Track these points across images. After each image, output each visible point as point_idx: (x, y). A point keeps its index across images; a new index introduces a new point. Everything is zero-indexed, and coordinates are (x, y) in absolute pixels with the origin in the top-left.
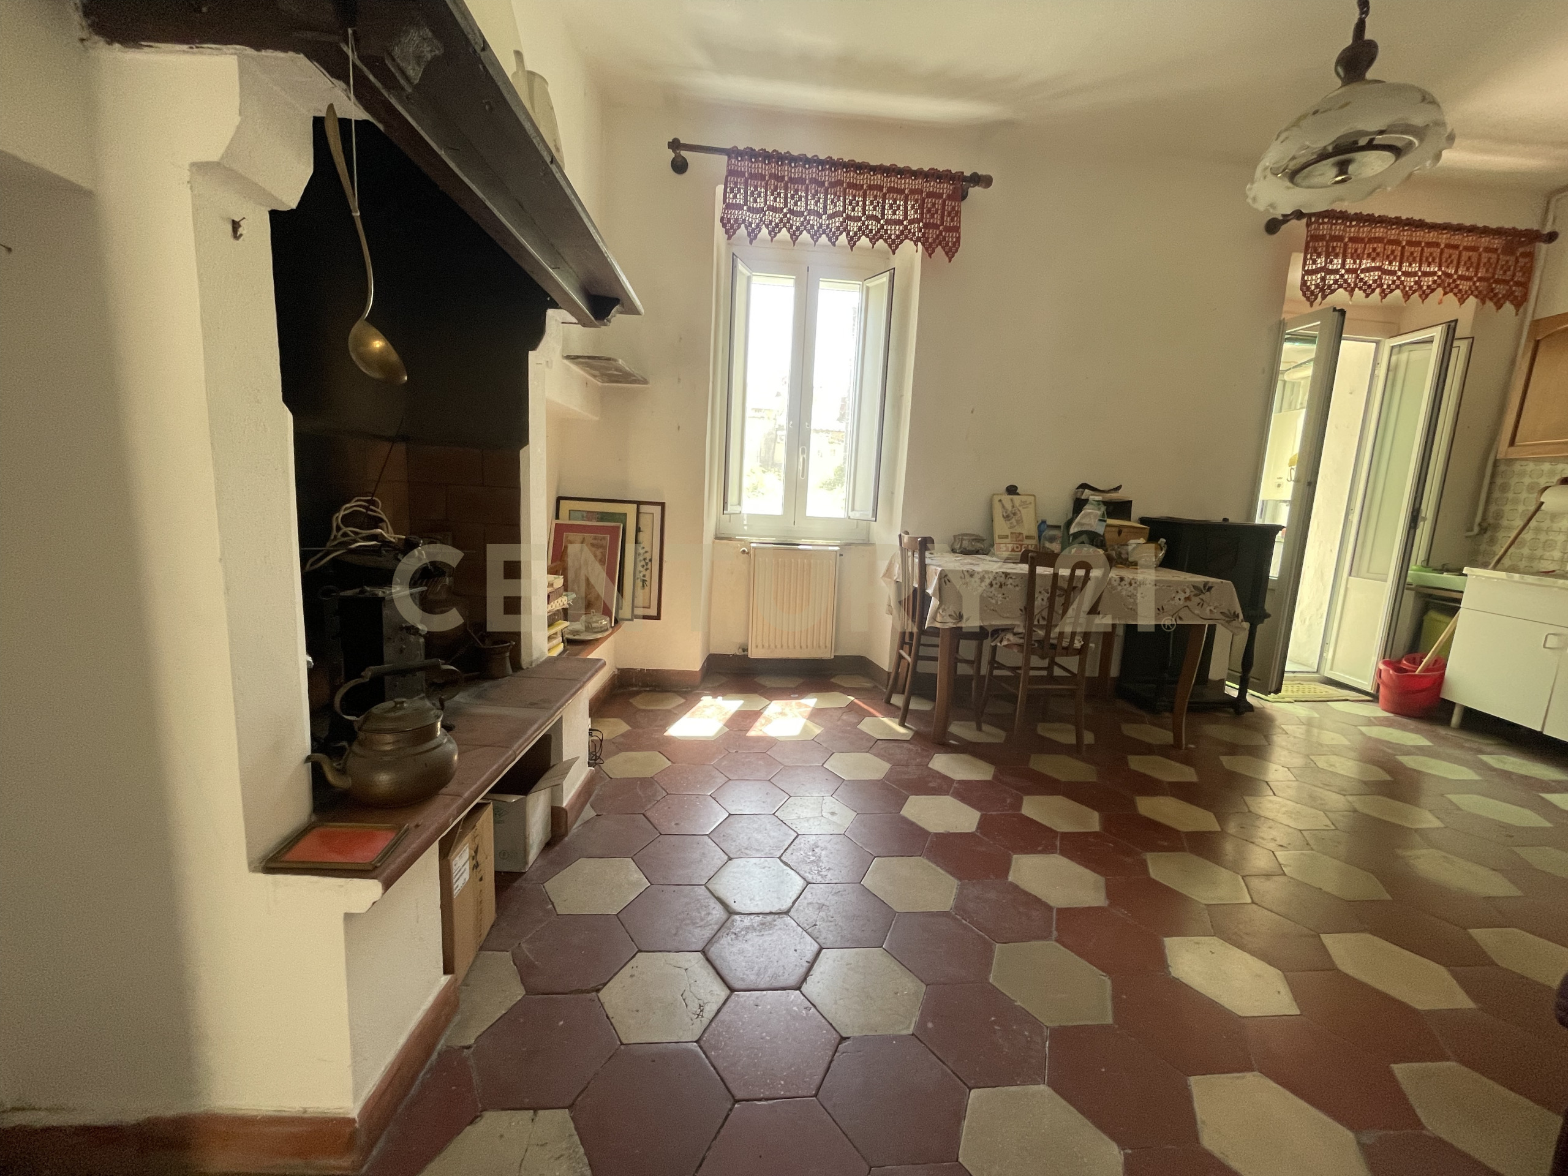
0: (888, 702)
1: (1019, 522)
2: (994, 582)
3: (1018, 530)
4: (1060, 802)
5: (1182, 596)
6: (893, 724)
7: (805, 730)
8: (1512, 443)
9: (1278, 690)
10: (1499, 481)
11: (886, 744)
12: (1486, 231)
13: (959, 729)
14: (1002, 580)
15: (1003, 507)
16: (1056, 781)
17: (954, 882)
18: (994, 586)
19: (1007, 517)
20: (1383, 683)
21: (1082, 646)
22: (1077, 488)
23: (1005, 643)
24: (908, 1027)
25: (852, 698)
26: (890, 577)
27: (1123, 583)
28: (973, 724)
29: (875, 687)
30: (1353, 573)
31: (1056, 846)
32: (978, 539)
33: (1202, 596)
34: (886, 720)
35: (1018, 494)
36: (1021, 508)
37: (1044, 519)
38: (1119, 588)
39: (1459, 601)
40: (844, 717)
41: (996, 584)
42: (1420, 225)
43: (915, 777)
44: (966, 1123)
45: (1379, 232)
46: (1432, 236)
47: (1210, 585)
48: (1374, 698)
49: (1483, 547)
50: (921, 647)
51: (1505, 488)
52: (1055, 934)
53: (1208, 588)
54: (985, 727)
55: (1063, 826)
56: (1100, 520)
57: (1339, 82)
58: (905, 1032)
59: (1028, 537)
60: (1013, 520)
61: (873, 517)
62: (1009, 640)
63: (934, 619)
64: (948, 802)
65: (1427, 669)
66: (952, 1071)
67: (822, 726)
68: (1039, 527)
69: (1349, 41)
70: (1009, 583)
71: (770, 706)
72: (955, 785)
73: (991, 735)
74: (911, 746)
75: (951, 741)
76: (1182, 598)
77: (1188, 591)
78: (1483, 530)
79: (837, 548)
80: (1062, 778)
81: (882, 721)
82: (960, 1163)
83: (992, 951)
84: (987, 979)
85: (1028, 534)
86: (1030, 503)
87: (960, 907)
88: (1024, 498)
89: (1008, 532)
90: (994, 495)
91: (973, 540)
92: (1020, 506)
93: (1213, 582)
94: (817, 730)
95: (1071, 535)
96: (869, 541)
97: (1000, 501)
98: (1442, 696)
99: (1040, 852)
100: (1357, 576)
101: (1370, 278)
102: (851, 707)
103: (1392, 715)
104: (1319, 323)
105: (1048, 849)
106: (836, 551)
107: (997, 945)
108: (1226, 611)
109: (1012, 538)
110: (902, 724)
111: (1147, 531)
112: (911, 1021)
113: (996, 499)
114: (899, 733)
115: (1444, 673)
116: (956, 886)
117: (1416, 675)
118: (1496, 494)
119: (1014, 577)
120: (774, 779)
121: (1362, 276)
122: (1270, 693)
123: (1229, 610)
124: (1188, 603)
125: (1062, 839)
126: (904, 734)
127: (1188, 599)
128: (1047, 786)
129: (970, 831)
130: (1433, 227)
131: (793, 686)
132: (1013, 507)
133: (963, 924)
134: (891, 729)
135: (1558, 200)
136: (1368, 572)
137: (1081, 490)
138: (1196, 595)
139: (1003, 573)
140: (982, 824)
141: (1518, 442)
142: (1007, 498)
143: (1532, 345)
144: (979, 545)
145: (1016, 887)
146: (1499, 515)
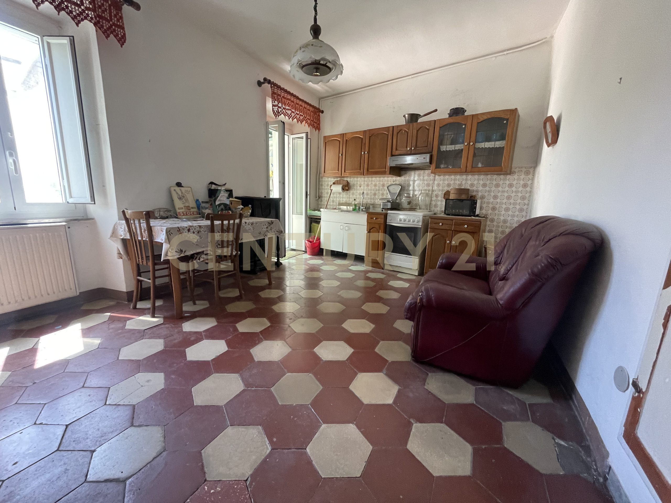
0: (135, 308)
1: (187, 200)
2: (195, 231)
3: (187, 205)
4: (249, 321)
5: (265, 227)
6: (148, 319)
7: (85, 345)
8: (324, 172)
9: (285, 256)
10: (320, 183)
11: (152, 330)
12: (310, 105)
13: (188, 307)
14: (198, 229)
15: (177, 193)
16: (242, 313)
17: (236, 375)
18: (195, 233)
19: (180, 199)
20: (307, 247)
21: (236, 254)
22: (209, 184)
23: (202, 260)
24: (268, 449)
25: (109, 314)
26: (116, 237)
27: (246, 224)
28: (191, 303)
29: (118, 303)
30: (293, 214)
31: (261, 338)
32: (168, 211)
33: (271, 226)
34: (141, 318)
35: (182, 187)
36: (186, 194)
37: (198, 198)
38: (245, 227)
39: (320, 219)
40: (112, 326)
41: (196, 231)
42: (298, 98)
43: (181, 339)
44: (314, 463)
45: (289, 97)
46: (300, 103)
47: (272, 221)
48: (306, 252)
49: (320, 203)
50: (156, 272)
51: (322, 185)
52: (286, 370)
53: (272, 223)
54: (197, 302)
55: (258, 329)
56: (227, 198)
57: (312, 38)
58: (268, 452)
59: (192, 208)
60: (184, 200)
61: (92, 201)
62: (203, 258)
63: (166, 255)
64: (206, 343)
65: (316, 241)
66: (295, 449)
67: (100, 337)
68: (196, 202)
69: (313, 23)
70: (202, 230)
71: (40, 341)
72: (203, 334)
73: (202, 305)
74: (167, 326)
75: (185, 315)
76: (266, 228)
77: (267, 225)
78: (319, 197)
79: (64, 223)
80: (244, 311)
81: (140, 320)
82: (323, 478)
83: (272, 392)
84: (279, 404)
85: (193, 206)
86: (190, 191)
87: (247, 384)
88: (186, 189)
89: (182, 206)
90: (170, 187)
91: (166, 211)
92: (185, 192)
93: (273, 220)
94: (97, 342)
95: (218, 205)
96: (87, 216)
97: (175, 190)
98: (321, 247)
99: (258, 344)
100: (294, 214)
101: (289, 112)
102: (111, 319)
103: (311, 256)
104: (277, 125)
105: (260, 341)
106: (65, 226)
107: (271, 389)
108: (278, 231)
109: (185, 209)
110: (153, 316)
111: (241, 202)
112: (266, 445)
113: (172, 189)
114: (154, 322)
115: (320, 241)
116: (239, 377)
117: (315, 243)
118: (320, 187)
119: (204, 227)
120: (85, 385)
121: (287, 111)
122: (283, 257)
123: (279, 230)
124: (268, 229)
125: (261, 334)
126: (158, 321)
127: (267, 228)
128: (241, 317)
129: (226, 351)
130: (300, 100)
131: (52, 321)
132: (182, 193)
133: (253, 390)
134: (148, 321)
135: (321, 101)
136: (297, 213)
137: (210, 185)
138: (269, 226)
139: (198, 226)
140: (229, 344)
141: (325, 172)
142: (178, 189)
143: (325, 143)
144: (169, 214)
145: (260, 362)
146: (322, 193)
